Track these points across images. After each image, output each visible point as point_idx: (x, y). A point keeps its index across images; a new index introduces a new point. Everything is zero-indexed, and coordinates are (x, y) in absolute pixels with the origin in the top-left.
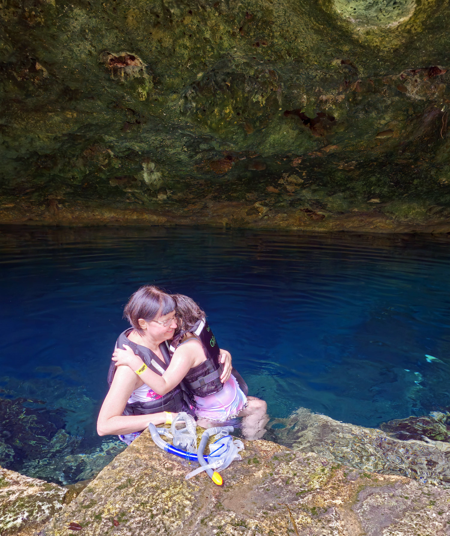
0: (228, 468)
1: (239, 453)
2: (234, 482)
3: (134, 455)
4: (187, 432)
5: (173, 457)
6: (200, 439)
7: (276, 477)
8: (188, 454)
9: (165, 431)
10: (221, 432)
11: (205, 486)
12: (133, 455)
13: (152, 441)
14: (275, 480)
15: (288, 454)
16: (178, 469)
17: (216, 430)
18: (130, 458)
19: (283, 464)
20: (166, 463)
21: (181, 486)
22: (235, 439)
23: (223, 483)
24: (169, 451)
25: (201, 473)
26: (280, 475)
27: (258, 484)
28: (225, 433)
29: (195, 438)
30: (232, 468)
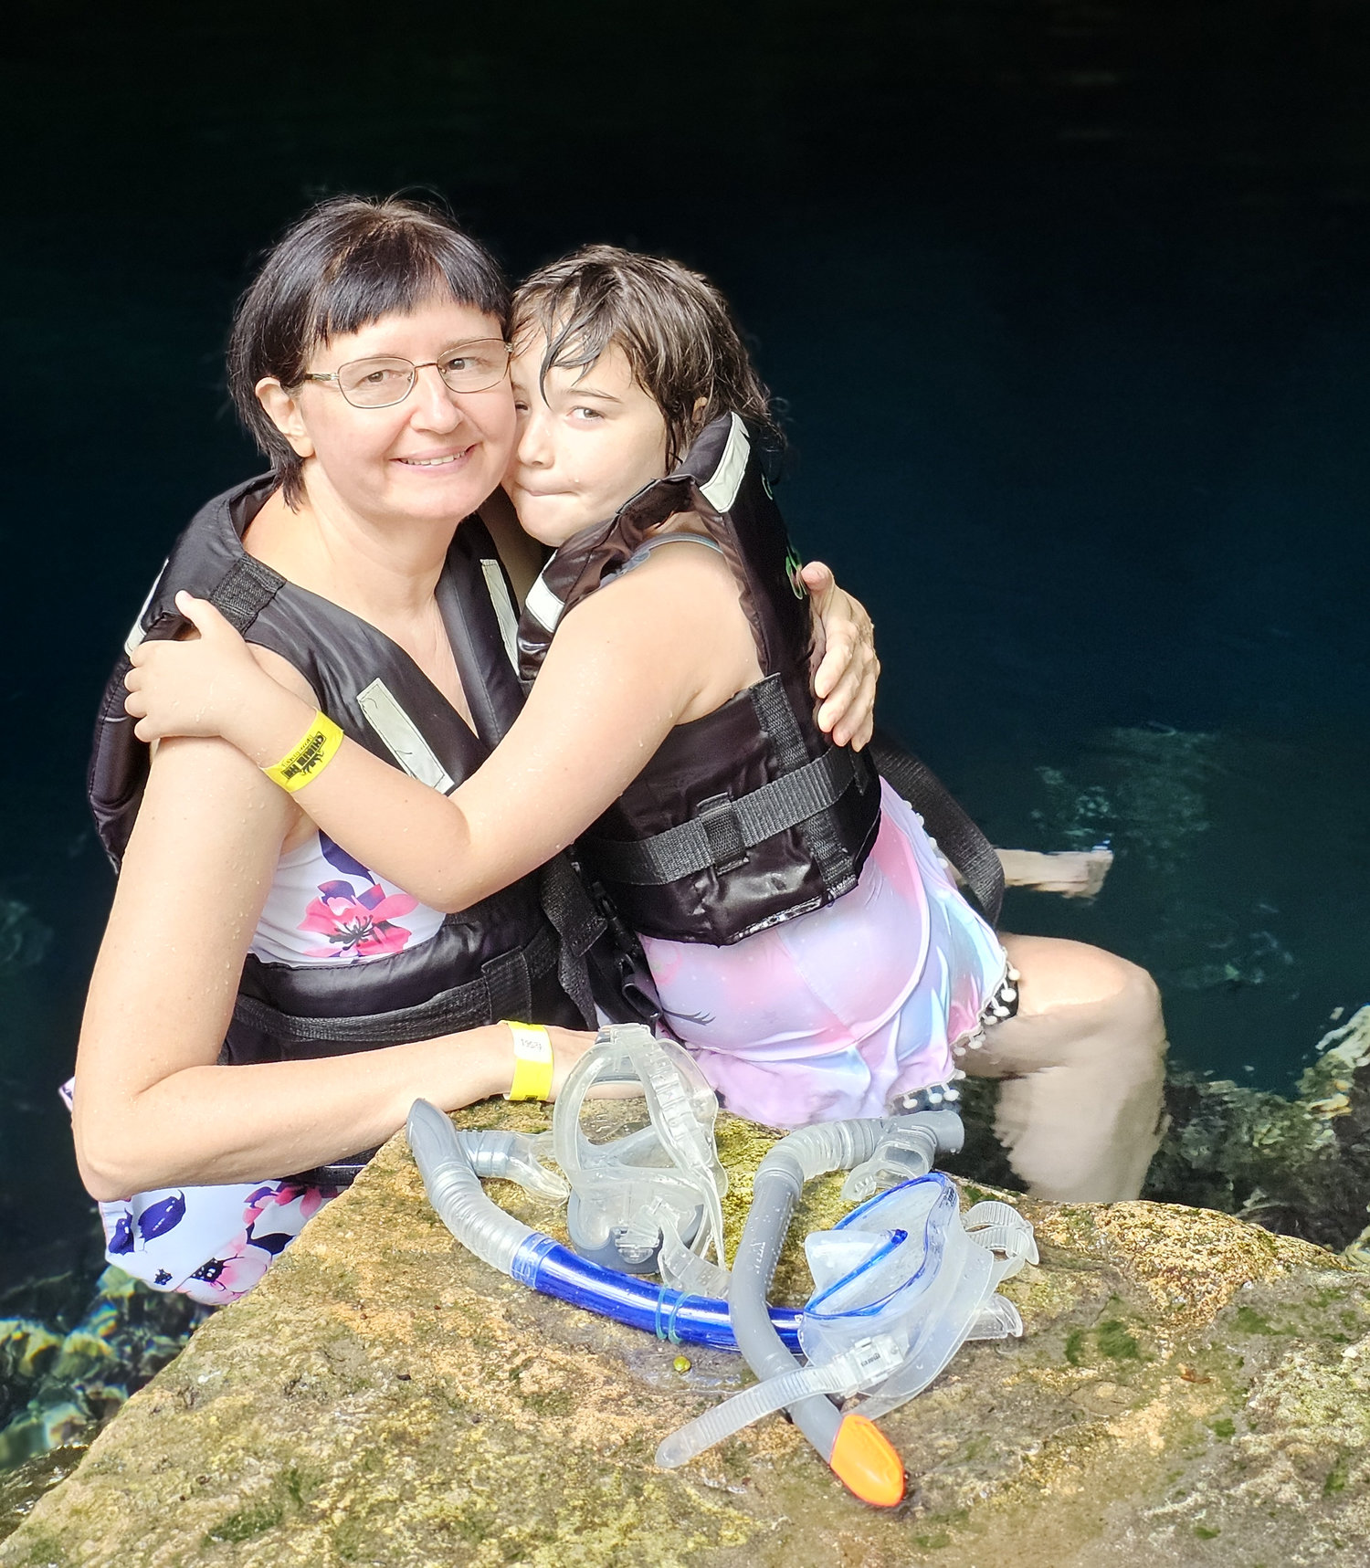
0: (938, 1394)
1: (1007, 1287)
2: (980, 1486)
3: (319, 1312)
4: (654, 1157)
5: (570, 1323)
6: (740, 1204)
7: (1256, 1444)
8: (670, 1299)
9: (513, 1150)
10: (882, 1149)
11: (789, 1511)
12: (311, 1313)
13: (432, 1219)
14: (1245, 1467)
15: (1333, 1294)
16: (606, 1400)
17: (848, 1139)
18: (295, 1335)
19: (1298, 1360)
20: (527, 1364)
21: (628, 1516)
22: (975, 1197)
23: (908, 1493)
24: (548, 1288)
25: (757, 1427)
26: (1280, 1435)
27: (1136, 1498)
28: (910, 1157)
29: (713, 1192)
30: (958, 1389)
